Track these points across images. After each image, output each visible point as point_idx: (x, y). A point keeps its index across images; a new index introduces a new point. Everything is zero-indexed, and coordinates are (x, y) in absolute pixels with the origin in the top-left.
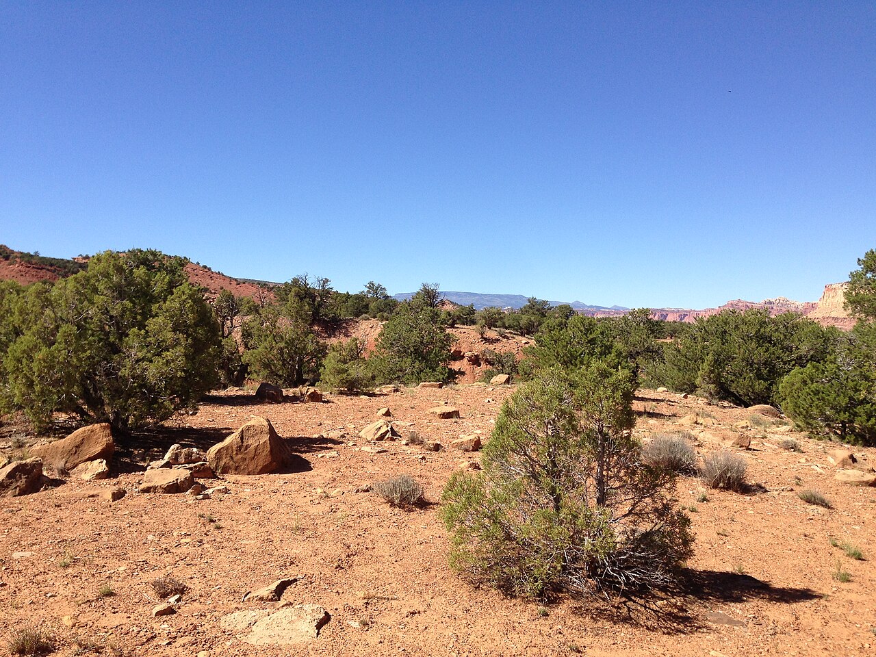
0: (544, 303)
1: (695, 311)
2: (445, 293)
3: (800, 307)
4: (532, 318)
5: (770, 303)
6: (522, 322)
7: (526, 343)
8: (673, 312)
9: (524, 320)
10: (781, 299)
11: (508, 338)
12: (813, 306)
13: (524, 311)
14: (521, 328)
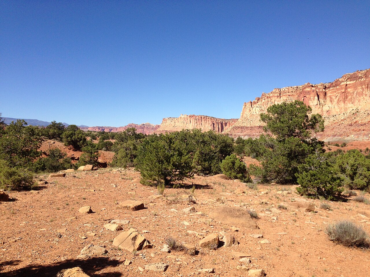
0: (60, 124)
1: (115, 127)
2: (5, 119)
3: (154, 127)
4: (55, 131)
5: (144, 125)
6: (50, 133)
7: (53, 143)
8: (107, 128)
9: (51, 131)
10: (148, 123)
11: (44, 141)
12: (159, 126)
13: (50, 127)
14: (49, 136)
